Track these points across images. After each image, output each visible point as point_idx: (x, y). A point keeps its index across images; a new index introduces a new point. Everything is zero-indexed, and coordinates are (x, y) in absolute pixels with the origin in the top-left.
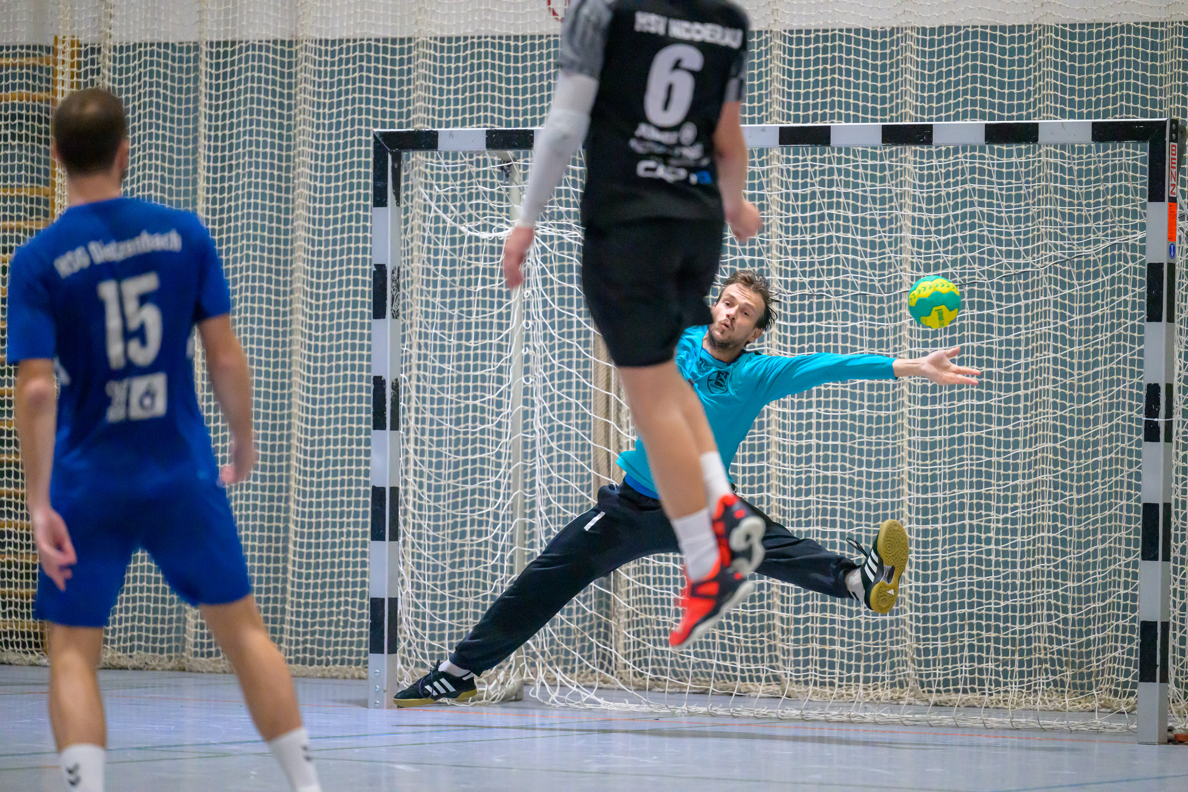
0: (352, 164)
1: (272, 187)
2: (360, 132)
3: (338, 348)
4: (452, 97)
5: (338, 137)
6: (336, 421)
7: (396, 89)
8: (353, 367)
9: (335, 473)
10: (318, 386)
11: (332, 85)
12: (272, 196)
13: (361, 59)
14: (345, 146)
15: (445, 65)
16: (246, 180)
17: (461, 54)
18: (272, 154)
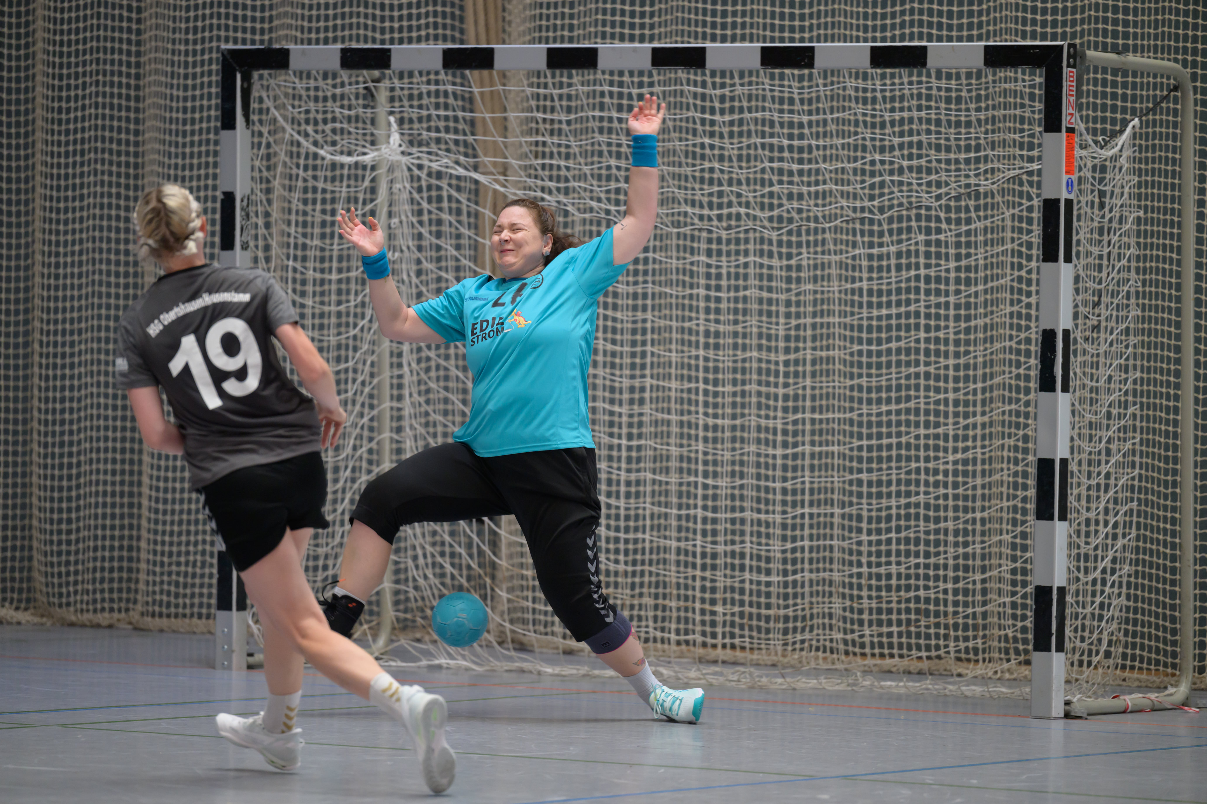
1: (120, 96)
12: (120, 106)
14: (203, 52)
16: (93, 89)
18: (120, 61)
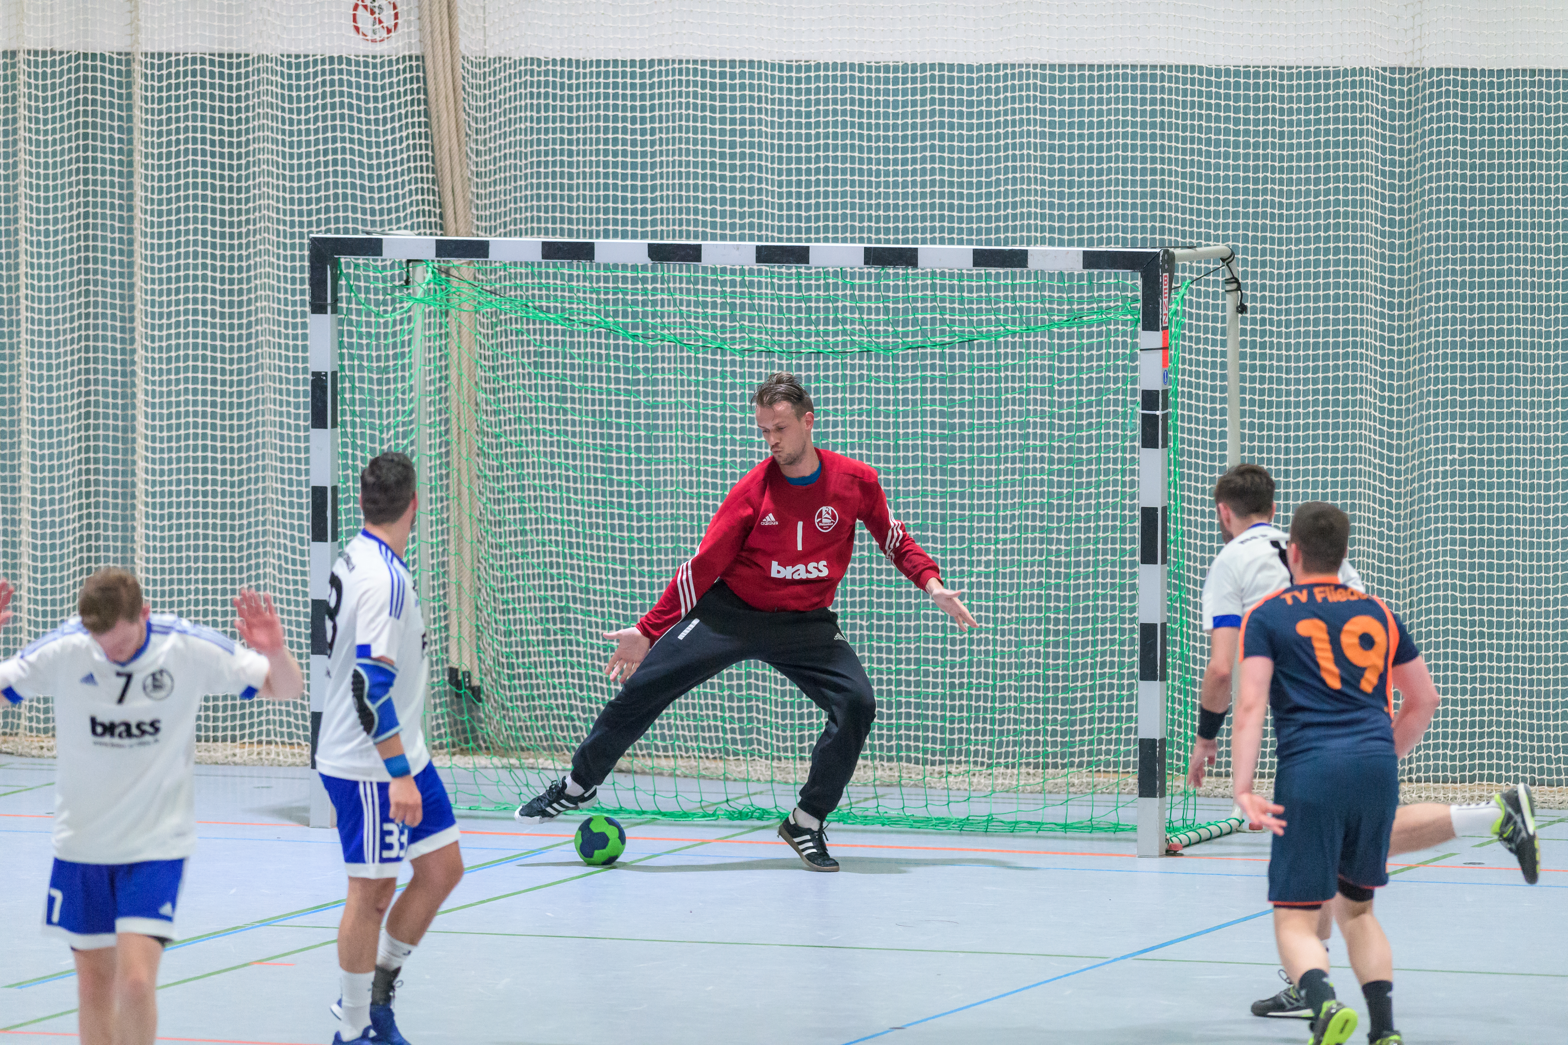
0: (186, 198)
2: (195, 163)
3: (178, 394)
4: (303, 127)
5: (169, 168)
6: (179, 471)
7: (234, 117)
8: (195, 414)
9: (179, 528)
10: (158, 434)
11: (160, 112)
13: (194, 85)
15: (294, 94)
17: (311, 82)
